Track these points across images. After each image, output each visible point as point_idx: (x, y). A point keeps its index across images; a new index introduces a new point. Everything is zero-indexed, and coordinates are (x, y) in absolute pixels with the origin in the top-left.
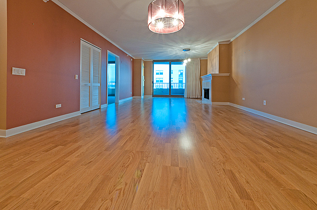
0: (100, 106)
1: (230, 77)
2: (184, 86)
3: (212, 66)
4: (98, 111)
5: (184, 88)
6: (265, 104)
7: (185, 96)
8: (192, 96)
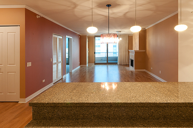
0: (62, 77)
1: (145, 53)
2: (117, 54)
3: (135, 43)
4: (61, 80)
5: (117, 56)
6: (160, 73)
7: (118, 64)
8: (123, 63)
